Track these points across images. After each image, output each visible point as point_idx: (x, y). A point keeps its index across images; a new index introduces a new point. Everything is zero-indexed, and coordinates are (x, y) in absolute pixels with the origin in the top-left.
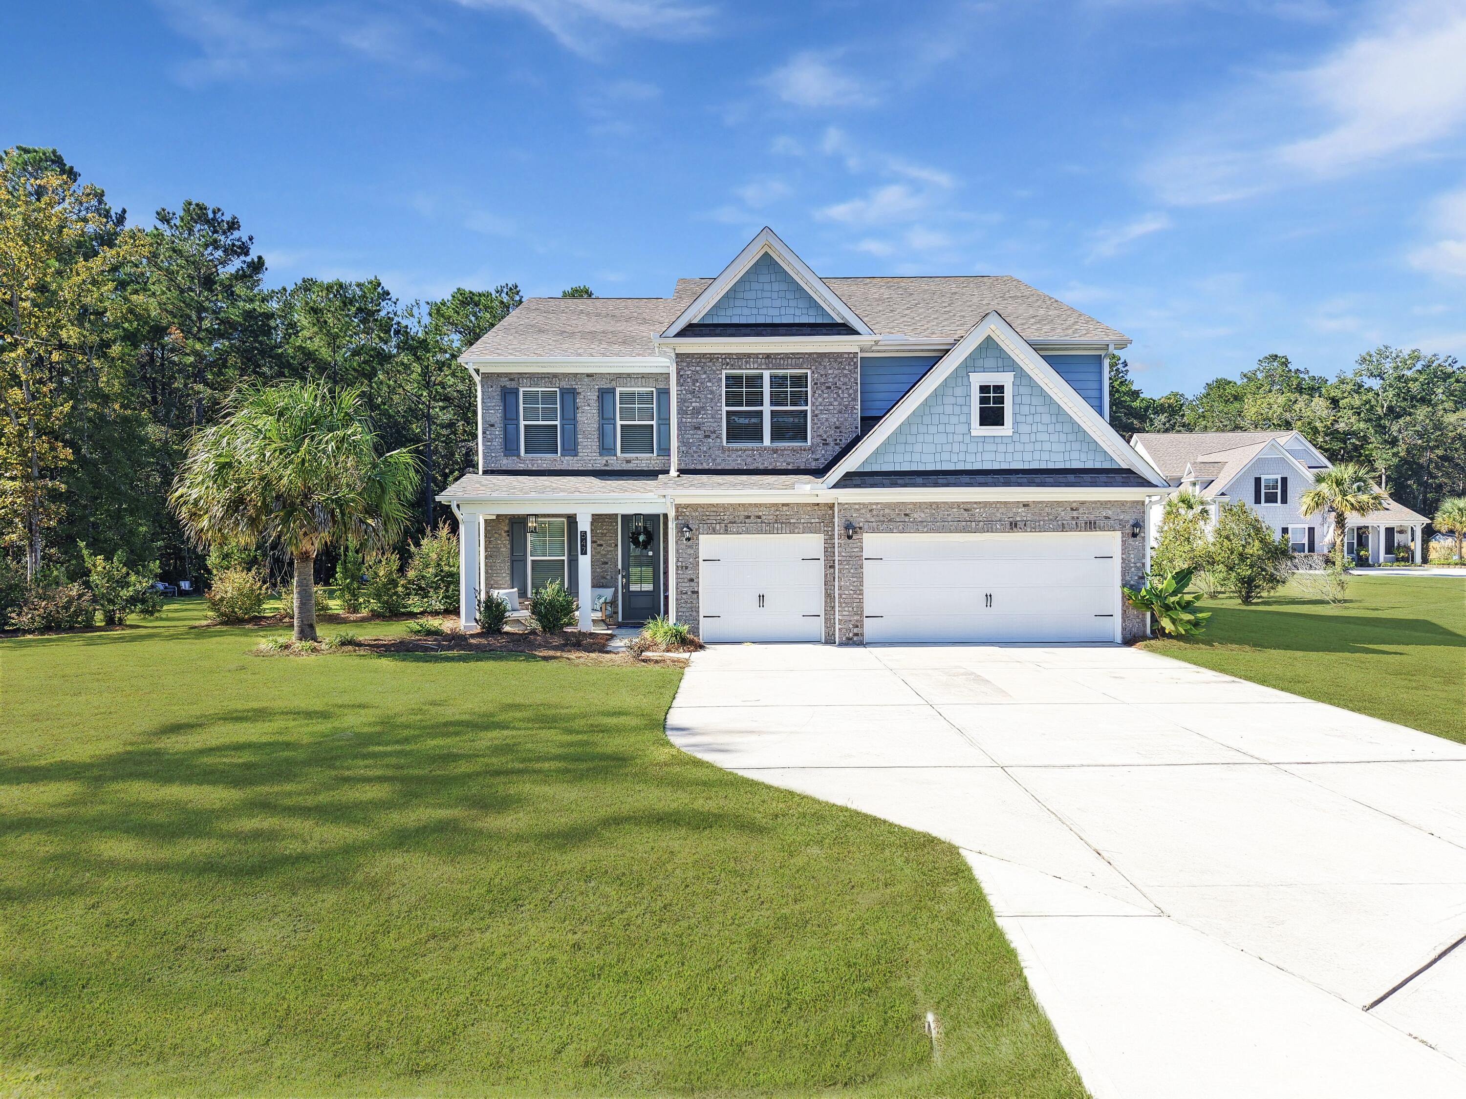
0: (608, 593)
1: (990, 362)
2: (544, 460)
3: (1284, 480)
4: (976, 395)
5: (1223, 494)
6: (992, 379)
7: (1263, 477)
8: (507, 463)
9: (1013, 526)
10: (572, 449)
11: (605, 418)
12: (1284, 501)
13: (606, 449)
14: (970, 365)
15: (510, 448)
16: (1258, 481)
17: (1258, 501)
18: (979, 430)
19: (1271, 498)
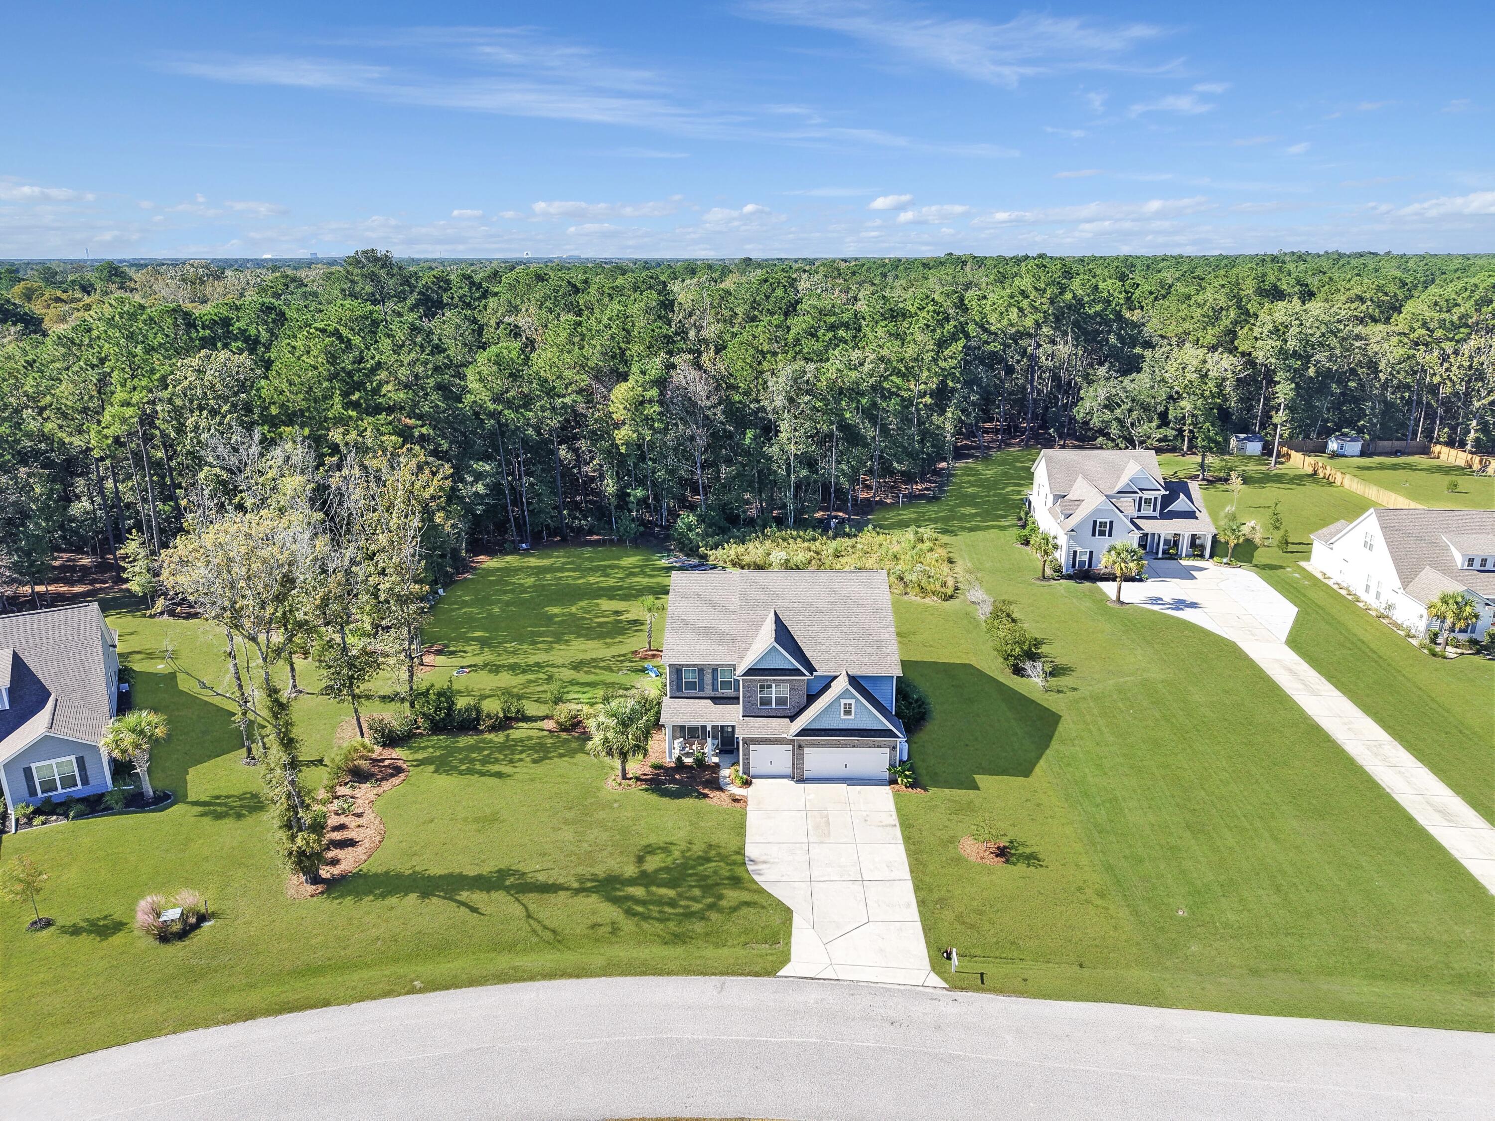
0: (716, 742)
1: (848, 696)
2: (692, 693)
3: (1111, 523)
4: (842, 706)
5: (1072, 530)
6: (848, 701)
7: (1099, 521)
8: (678, 694)
9: (854, 746)
10: (702, 689)
11: (714, 679)
12: (1110, 535)
13: (715, 689)
14: (841, 697)
15: (679, 688)
16: (1095, 522)
17: (1094, 535)
18: (843, 717)
19: (1102, 533)
